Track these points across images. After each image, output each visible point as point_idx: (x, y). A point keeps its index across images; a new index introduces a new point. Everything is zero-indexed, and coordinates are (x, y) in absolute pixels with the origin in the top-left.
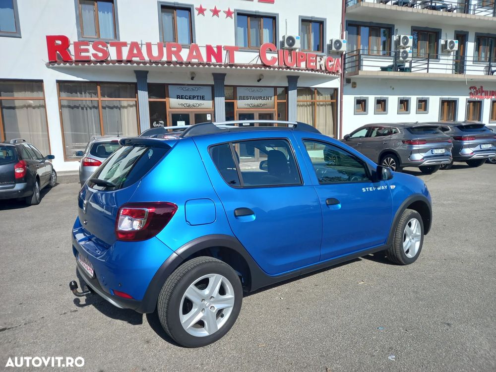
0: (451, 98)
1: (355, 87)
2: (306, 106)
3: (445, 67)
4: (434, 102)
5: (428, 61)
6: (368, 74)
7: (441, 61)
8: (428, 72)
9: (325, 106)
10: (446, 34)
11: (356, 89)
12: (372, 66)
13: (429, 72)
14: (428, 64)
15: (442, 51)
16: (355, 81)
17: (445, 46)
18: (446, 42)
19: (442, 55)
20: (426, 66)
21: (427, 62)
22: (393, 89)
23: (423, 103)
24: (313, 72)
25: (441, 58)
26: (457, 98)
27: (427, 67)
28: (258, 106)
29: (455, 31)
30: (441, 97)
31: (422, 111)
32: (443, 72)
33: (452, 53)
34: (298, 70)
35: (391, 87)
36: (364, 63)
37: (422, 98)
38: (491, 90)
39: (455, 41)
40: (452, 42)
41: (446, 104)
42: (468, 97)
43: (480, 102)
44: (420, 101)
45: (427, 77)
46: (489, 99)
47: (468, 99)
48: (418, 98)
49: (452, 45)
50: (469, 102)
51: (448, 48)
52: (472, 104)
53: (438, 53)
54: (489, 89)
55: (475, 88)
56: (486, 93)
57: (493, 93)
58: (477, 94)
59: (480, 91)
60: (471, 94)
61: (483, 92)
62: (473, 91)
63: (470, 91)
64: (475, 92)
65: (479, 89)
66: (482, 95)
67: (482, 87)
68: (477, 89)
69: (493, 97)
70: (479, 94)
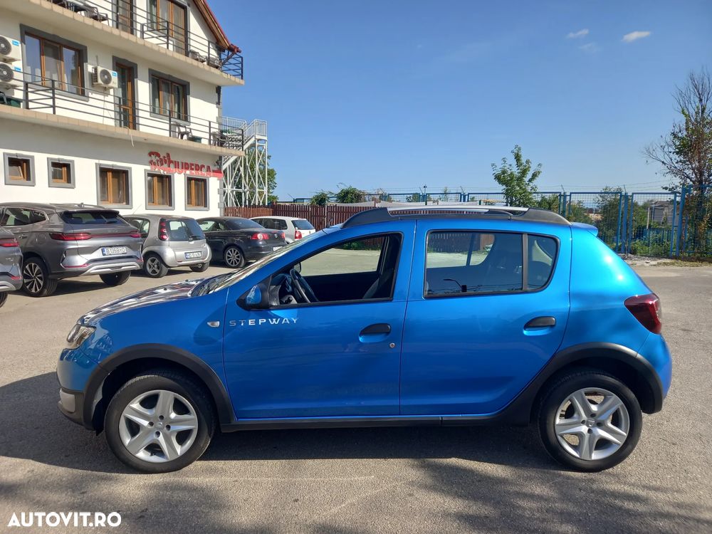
3: (100, 112)
4: (86, 170)
5: (54, 93)
7: (91, 102)
8: (54, 112)
10: (97, 57)
13: (57, 113)
14: (53, 98)
15: (93, 85)
17: (94, 77)
18: (96, 69)
19: (93, 91)
20: (50, 102)
21: (51, 95)
23: (64, 169)
25: (90, 95)
26: (128, 168)
27: (52, 104)
29: (114, 57)
30: (97, 161)
31: (63, 182)
32: (99, 120)
33: (111, 91)
37: (59, 160)
38: (184, 161)
39: (111, 72)
40: (105, 73)
41: (110, 175)
42: (148, 168)
43: (169, 178)
44: (56, 165)
45: (52, 121)
46: (183, 175)
47: (147, 170)
48: (51, 159)
49: (106, 77)
50: (149, 175)
51: (100, 81)
52: (156, 179)
53: (83, 85)
54: (180, 160)
55: (158, 155)
56: (177, 165)
57: (186, 166)
58: (162, 164)
59: (167, 160)
60: (151, 163)
61: (171, 162)
62: (154, 158)
63: (149, 159)
64: (158, 161)
65: (164, 157)
66: (169, 167)
67: (168, 155)
68: (161, 157)
69: (188, 172)
70: (165, 166)
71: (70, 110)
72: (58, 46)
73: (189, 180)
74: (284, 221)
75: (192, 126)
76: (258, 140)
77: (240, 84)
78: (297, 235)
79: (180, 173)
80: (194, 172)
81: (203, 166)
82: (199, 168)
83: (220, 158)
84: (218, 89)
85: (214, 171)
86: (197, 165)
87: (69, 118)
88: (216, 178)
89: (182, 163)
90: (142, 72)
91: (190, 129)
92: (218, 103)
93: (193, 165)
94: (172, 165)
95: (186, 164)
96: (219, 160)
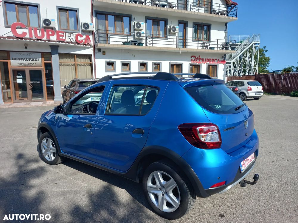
0: (177, 63)
1: (105, 54)
2: (70, 66)
3: (172, 43)
6: (114, 46)
7: (169, 40)
9: (86, 66)
10: (172, 22)
11: (106, 55)
12: (116, 41)
13: (153, 46)
14: (152, 41)
15: (170, 33)
16: (105, 51)
17: (170, 30)
18: (170, 27)
19: (169, 36)
22: (134, 56)
23: (158, 66)
24: (64, 43)
26: (182, 63)
28: (28, 65)
29: (178, 20)
30: (170, 62)
31: (158, 70)
33: (176, 34)
34: (49, 41)
35: (133, 55)
36: (111, 39)
37: (156, 62)
38: (206, 58)
39: (176, 27)
40: (174, 27)
41: (175, 66)
42: (190, 62)
43: (199, 65)
44: (155, 64)
45: (151, 49)
46: (206, 64)
47: (190, 63)
48: (154, 62)
49: (174, 29)
50: (191, 65)
51: (171, 31)
52: (194, 66)
53: (166, 34)
54: (205, 58)
55: (195, 57)
56: (203, 60)
57: (207, 60)
58: (196, 61)
59: (199, 58)
60: (191, 60)
61: (200, 59)
62: (193, 58)
63: (191, 59)
64: (195, 59)
65: (198, 57)
66: (199, 61)
67: (199, 56)
68: (196, 57)
69: (208, 63)
70: (198, 61)
71: (159, 44)
72: (158, 21)
73: (209, 66)
74: (244, 82)
75: (211, 43)
76: (255, 44)
77: (235, 20)
78: (249, 89)
79: (204, 63)
80: (211, 62)
81: (216, 59)
82: (213, 60)
83: (225, 55)
84: (226, 24)
85: (221, 61)
86: (213, 59)
87: (160, 47)
88: (223, 64)
89: (206, 59)
90: (190, 24)
91: (210, 44)
92: (226, 30)
93: (211, 59)
94: (201, 60)
95: (207, 59)
96: (224, 56)
